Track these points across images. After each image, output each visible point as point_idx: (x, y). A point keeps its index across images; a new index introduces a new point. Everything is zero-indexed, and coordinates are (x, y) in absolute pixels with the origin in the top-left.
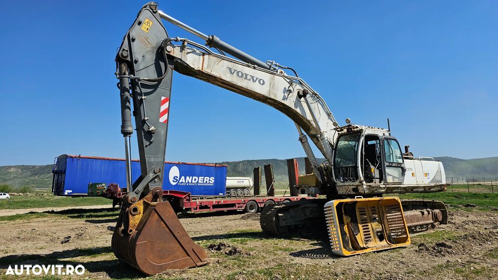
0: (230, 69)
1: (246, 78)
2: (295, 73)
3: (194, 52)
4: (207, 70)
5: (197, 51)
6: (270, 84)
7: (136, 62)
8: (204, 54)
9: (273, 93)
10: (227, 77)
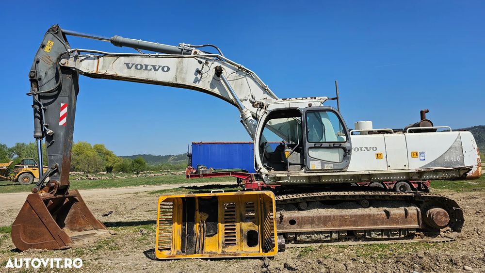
0: (127, 65)
1: (146, 69)
2: (217, 49)
3: (88, 58)
4: (101, 71)
5: (92, 56)
6: (177, 69)
7: (40, 79)
8: (98, 58)
9: (181, 77)
10: (125, 73)
